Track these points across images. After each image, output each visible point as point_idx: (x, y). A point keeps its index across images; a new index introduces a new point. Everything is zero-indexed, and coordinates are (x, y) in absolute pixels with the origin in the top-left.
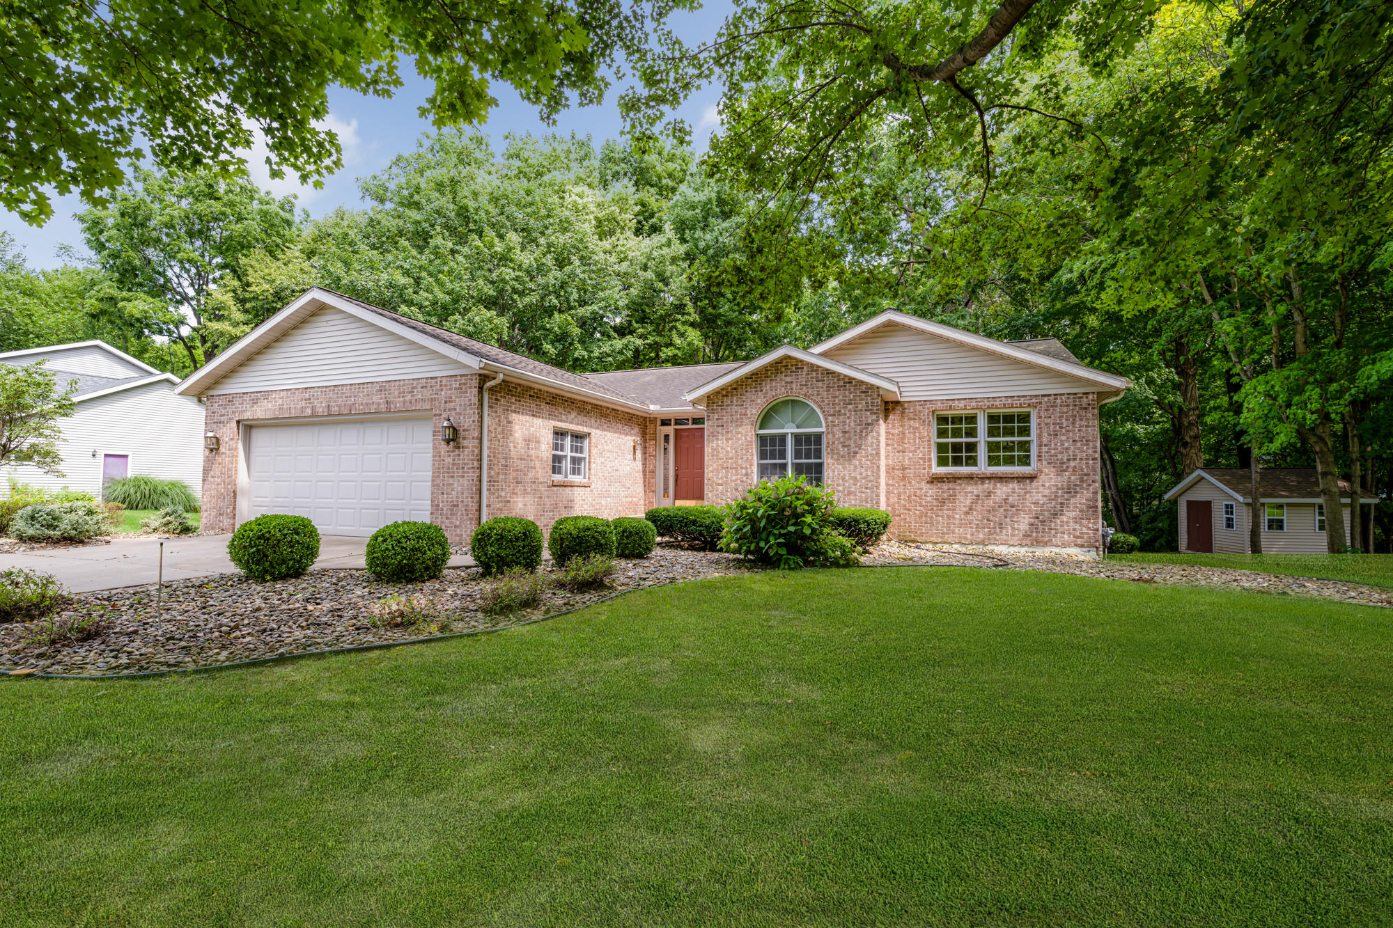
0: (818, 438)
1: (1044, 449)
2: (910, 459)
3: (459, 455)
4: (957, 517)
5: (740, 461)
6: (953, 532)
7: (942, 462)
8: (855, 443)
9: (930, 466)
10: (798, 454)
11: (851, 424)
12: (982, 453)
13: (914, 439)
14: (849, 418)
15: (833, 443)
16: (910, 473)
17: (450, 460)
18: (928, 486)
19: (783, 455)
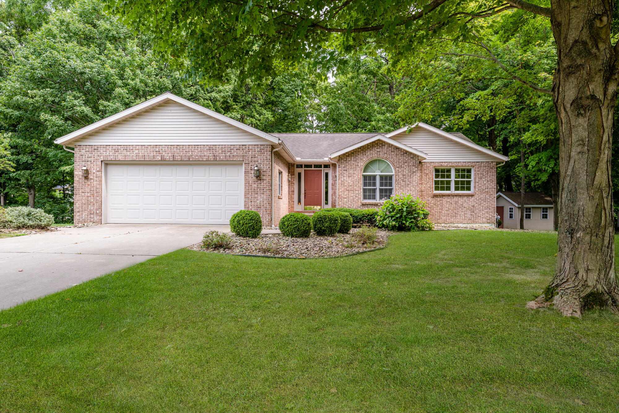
0: (391, 177)
1: (477, 184)
2: (424, 187)
3: (261, 183)
4: (443, 212)
5: (355, 187)
6: (442, 219)
7: (437, 189)
8: (408, 180)
9: (433, 190)
10: (381, 185)
11: (406, 172)
12: (453, 185)
13: (426, 179)
14: (405, 169)
15: (398, 180)
16: (425, 193)
17: (256, 185)
18: (432, 199)
19: (374, 184)
